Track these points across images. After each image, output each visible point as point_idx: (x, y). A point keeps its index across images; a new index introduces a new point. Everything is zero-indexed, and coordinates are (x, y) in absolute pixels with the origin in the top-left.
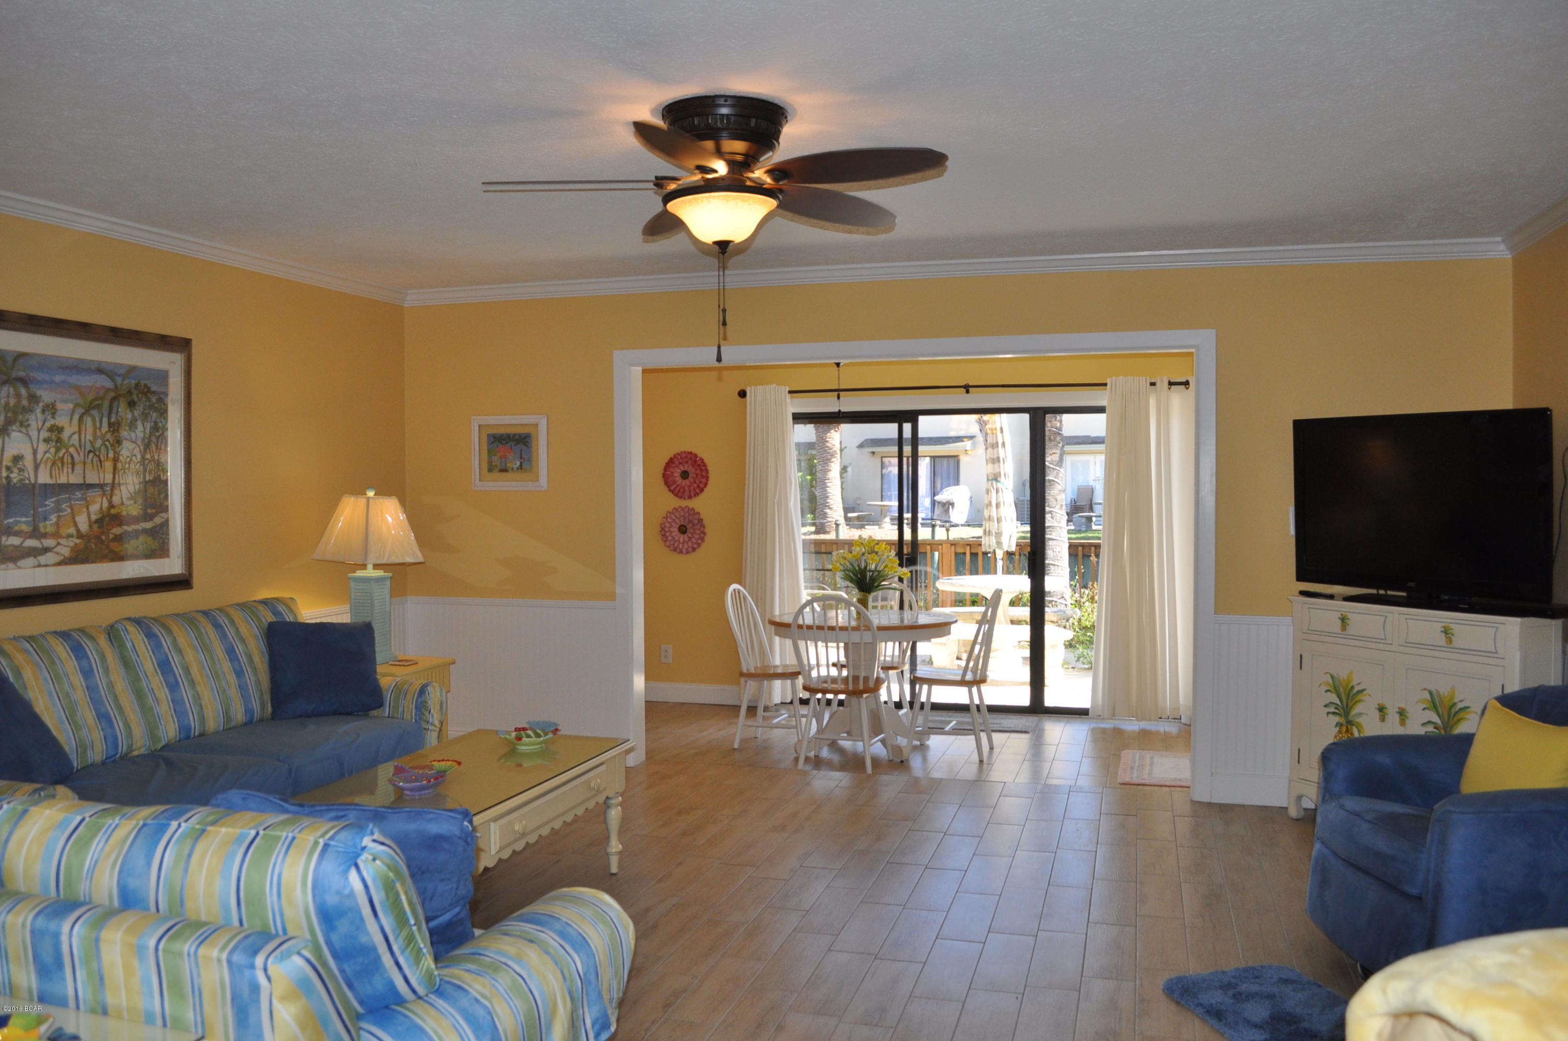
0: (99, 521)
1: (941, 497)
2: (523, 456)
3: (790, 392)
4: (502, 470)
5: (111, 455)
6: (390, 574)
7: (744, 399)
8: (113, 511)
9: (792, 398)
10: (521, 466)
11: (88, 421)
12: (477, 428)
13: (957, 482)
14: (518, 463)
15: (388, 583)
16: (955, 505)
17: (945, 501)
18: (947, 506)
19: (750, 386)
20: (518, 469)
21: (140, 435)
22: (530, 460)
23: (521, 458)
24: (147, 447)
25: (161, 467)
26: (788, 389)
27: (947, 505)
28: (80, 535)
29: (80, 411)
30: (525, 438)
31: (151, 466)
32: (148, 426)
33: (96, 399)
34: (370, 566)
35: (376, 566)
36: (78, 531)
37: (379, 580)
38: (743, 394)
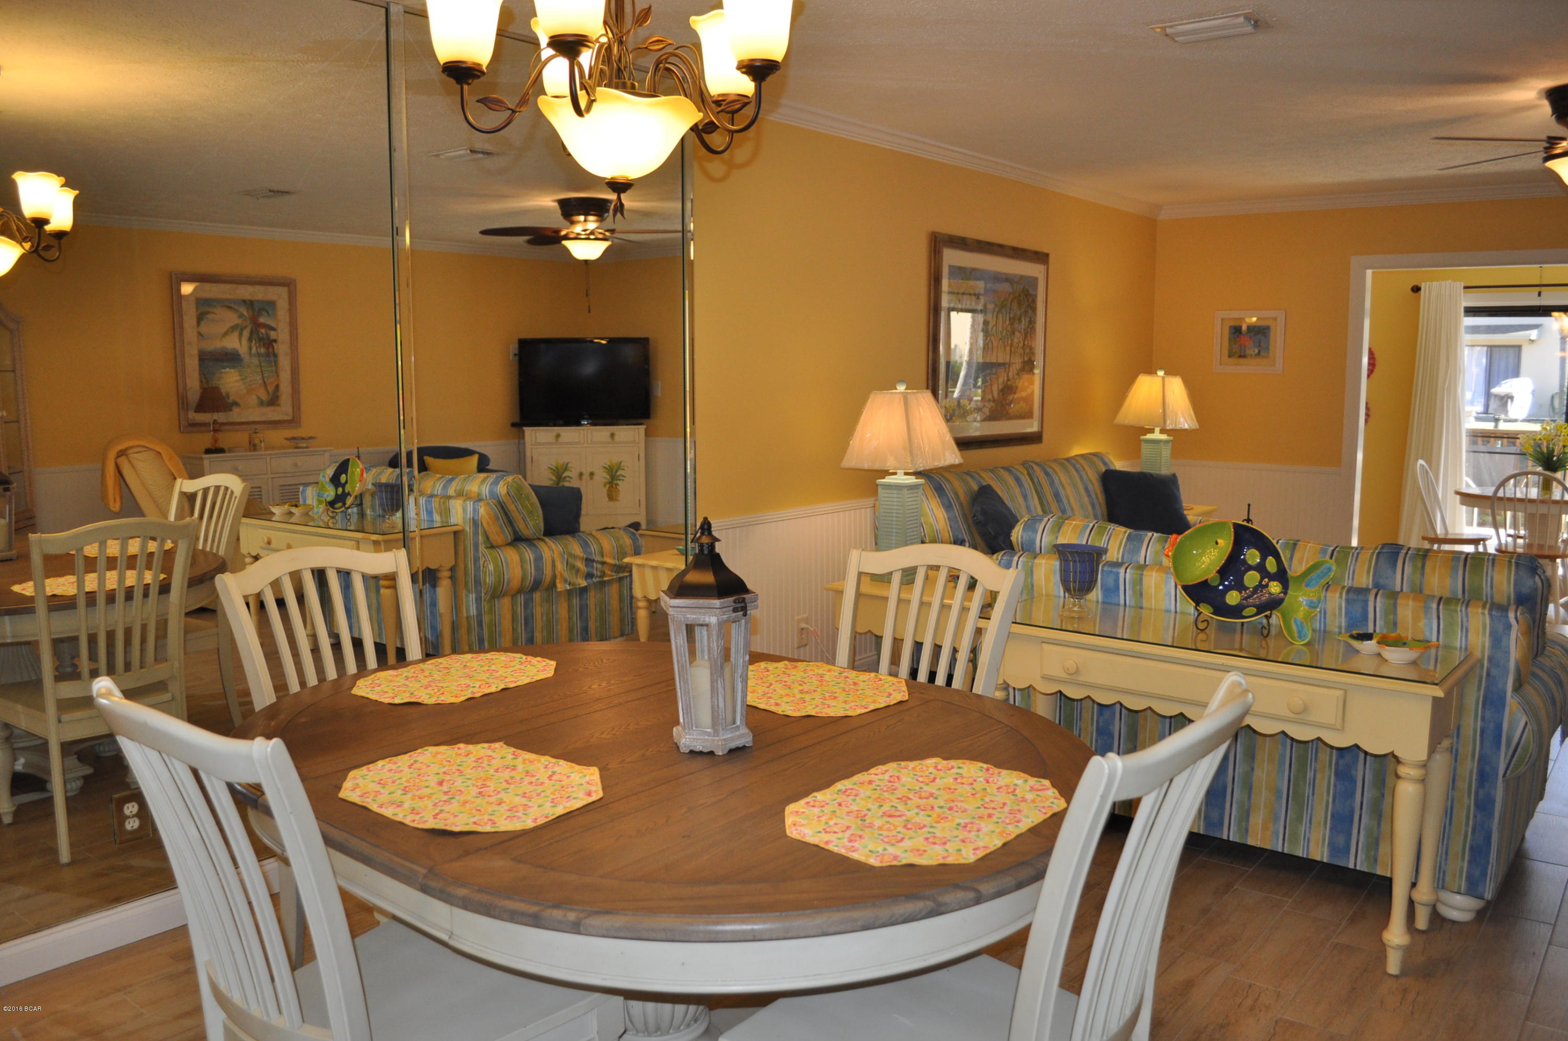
0: (1002, 390)
1: (1499, 390)
2: (1262, 345)
3: (1466, 288)
4: (1240, 356)
5: (1010, 342)
6: (1171, 438)
7: (1417, 294)
8: (1009, 383)
9: (1464, 292)
10: (1259, 354)
11: (1000, 315)
12: (1220, 322)
13: (1516, 373)
14: (1257, 351)
15: (1170, 444)
16: (1515, 399)
17: (1503, 395)
18: (1505, 400)
19: (1425, 282)
20: (1256, 355)
21: (1023, 326)
22: (1267, 349)
23: (1259, 346)
24: (1026, 336)
25: (1032, 352)
26: (1463, 285)
27: (1506, 398)
28: (994, 401)
29: (997, 309)
30: (1264, 329)
31: (1027, 351)
32: (1027, 320)
33: (1003, 301)
34: (1157, 430)
35: (1163, 431)
36: (993, 397)
37: (1166, 442)
38: (1416, 289)
